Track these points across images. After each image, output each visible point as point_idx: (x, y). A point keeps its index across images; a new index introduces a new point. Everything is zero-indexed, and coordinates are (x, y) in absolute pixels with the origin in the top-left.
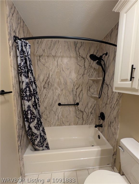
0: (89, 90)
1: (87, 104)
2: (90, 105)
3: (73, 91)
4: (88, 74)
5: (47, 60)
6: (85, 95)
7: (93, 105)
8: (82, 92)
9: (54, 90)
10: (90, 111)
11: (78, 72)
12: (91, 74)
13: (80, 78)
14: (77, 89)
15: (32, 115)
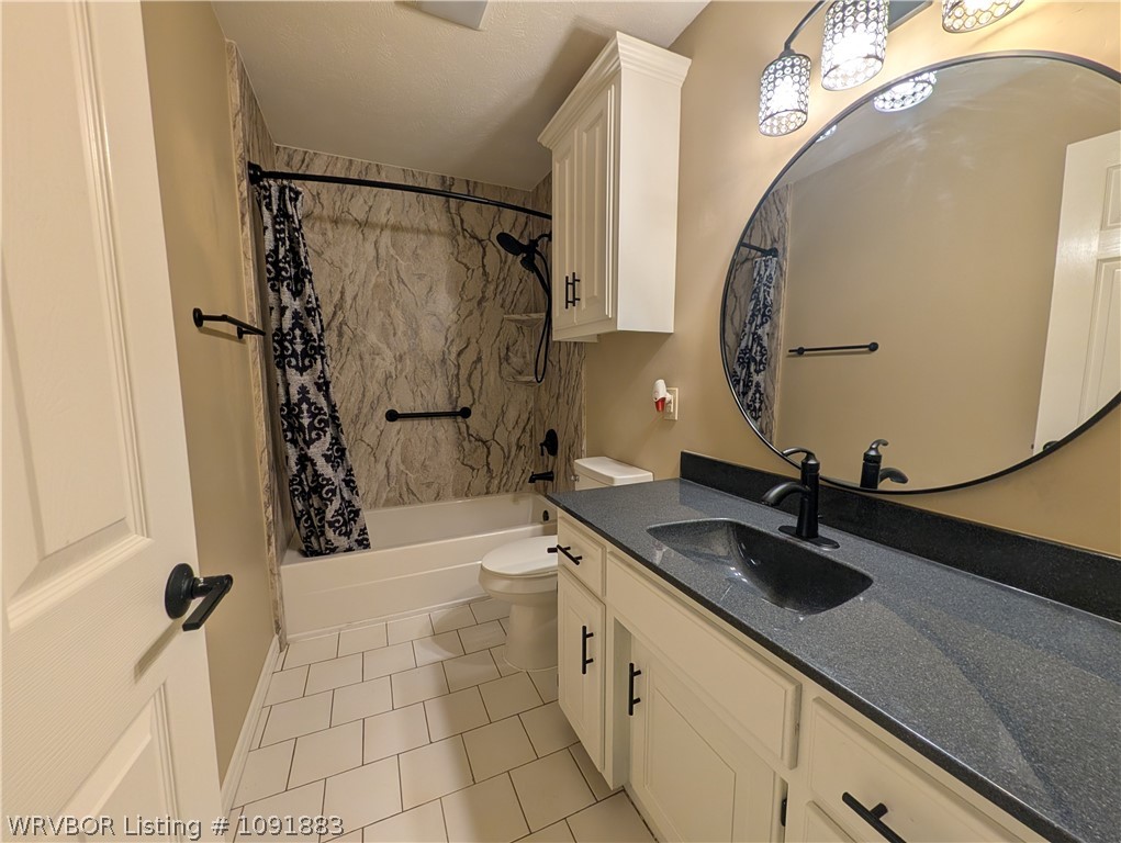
0: (507, 358)
1: (500, 411)
2: (512, 414)
3: (443, 361)
4: (499, 299)
5: (330, 234)
6: (492, 379)
7: (525, 417)
8: (479, 366)
9: (367, 358)
10: (514, 440)
11: (460, 291)
12: (509, 300)
13: (471, 313)
14: (459, 354)
15: (313, 416)
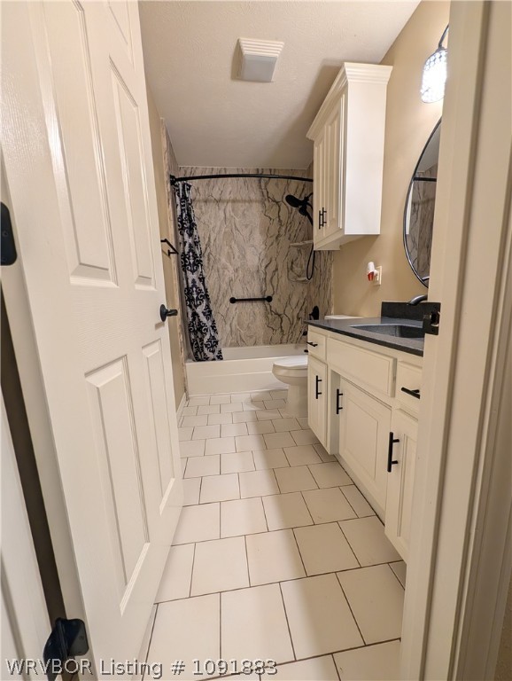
0: (292, 268)
1: (288, 298)
2: (294, 300)
3: (258, 271)
4: (288, 235)
5: (203, 208)
6: (284, 280)
7: (302, 301)
8: (276, 273)
9: (221, 271)
10: (295, 314)
11: (266, 232)
12: (293, 235)
13: (272, 244)
14: (266, 267)
15: (198, 294)
